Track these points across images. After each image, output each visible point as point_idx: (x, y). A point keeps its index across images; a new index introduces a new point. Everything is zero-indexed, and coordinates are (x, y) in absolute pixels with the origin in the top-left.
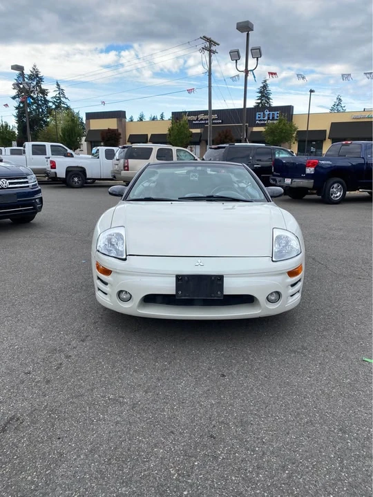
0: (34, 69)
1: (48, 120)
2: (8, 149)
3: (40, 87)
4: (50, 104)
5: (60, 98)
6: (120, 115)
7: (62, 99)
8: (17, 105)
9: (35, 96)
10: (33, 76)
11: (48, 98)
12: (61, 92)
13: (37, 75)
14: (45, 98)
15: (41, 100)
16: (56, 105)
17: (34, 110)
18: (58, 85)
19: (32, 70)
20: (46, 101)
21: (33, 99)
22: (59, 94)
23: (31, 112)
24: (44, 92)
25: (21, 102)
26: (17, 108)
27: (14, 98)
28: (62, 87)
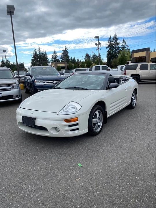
0: (115, 35)
1: (119, 55)
2: (89, 69)
3: (117, 42)
4: (120, 49)
5: (124, 45)
6: (147, 50)
7: (125, 46)
8: (108, 50)
9: (115, 46)
10: (114, 38)
11: (120, 46)
12: (125, 43)
13: (116, 38)
14: (118, 46)
15: (117, 47)
16: (122, 49)
17: (114, 52)
18: (124, 40)
19: (114, 36)
20: (119, 47)
21: (114, 47)
22: (124, 44)
23: (112, 53)
24: (118, 44)
25: (109, 49)
26: (107, 52)
27: (107, 48)
28: (125, 41)
